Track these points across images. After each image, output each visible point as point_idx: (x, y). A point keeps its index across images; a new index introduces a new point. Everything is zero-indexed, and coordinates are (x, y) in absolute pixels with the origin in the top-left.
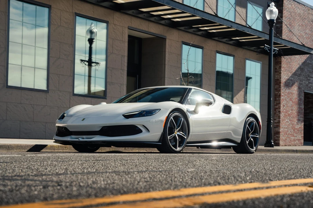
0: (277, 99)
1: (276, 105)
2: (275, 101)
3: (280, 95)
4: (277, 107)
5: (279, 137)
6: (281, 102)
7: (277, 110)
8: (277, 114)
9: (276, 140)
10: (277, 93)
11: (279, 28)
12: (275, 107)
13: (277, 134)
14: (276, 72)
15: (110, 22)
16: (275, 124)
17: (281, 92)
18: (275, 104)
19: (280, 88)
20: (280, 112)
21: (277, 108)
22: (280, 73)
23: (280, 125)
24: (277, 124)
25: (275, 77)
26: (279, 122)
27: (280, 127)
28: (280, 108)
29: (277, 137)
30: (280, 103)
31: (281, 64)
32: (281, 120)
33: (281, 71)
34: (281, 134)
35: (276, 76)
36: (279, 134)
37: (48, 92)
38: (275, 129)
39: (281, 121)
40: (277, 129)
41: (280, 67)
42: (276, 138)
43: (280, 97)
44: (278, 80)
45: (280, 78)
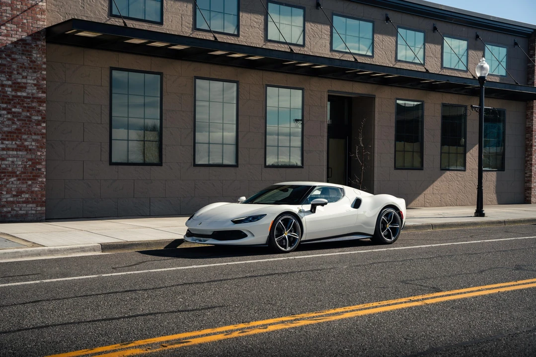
0: (529, 150)
1: (528, 157)
2: (526, 152)
3: (531, 146)
4: (528, 159)
5: (531, 194)
6: (533, 153)
7: (528, 162)
8: (528, 168)
9: (527, 197)
10: (528, 142)
11: (531, 68)
12: (526, 159)
13: (528, 190)
14: (527, 118)
15: (305, 88)
16: (526, 179)
17: (534, 142)
18: (526, 155)
19: (532, 137)
20: (531, 164)
21: (528, 161)
22: (532, 120)
23: (531, 180)
24: (529, 179)
25: (526, 125)
26: (531, 176)
27: (531, 182)
28: (532, 161)
29: (528, 193)
30: (531, 155)
31: (533, 109)
32: (533, 173)
33: (533, 117)
34: (533, 189)
35: (528, 124)
36: (531, 190)
37: (238, 167)
38: (526, 184)
39: (533, 175)
40: (528, 184)
41: (532, 113)
42: (527, 195)
43: (532, 148)
44: (529, 127)
45: (532, 126)
